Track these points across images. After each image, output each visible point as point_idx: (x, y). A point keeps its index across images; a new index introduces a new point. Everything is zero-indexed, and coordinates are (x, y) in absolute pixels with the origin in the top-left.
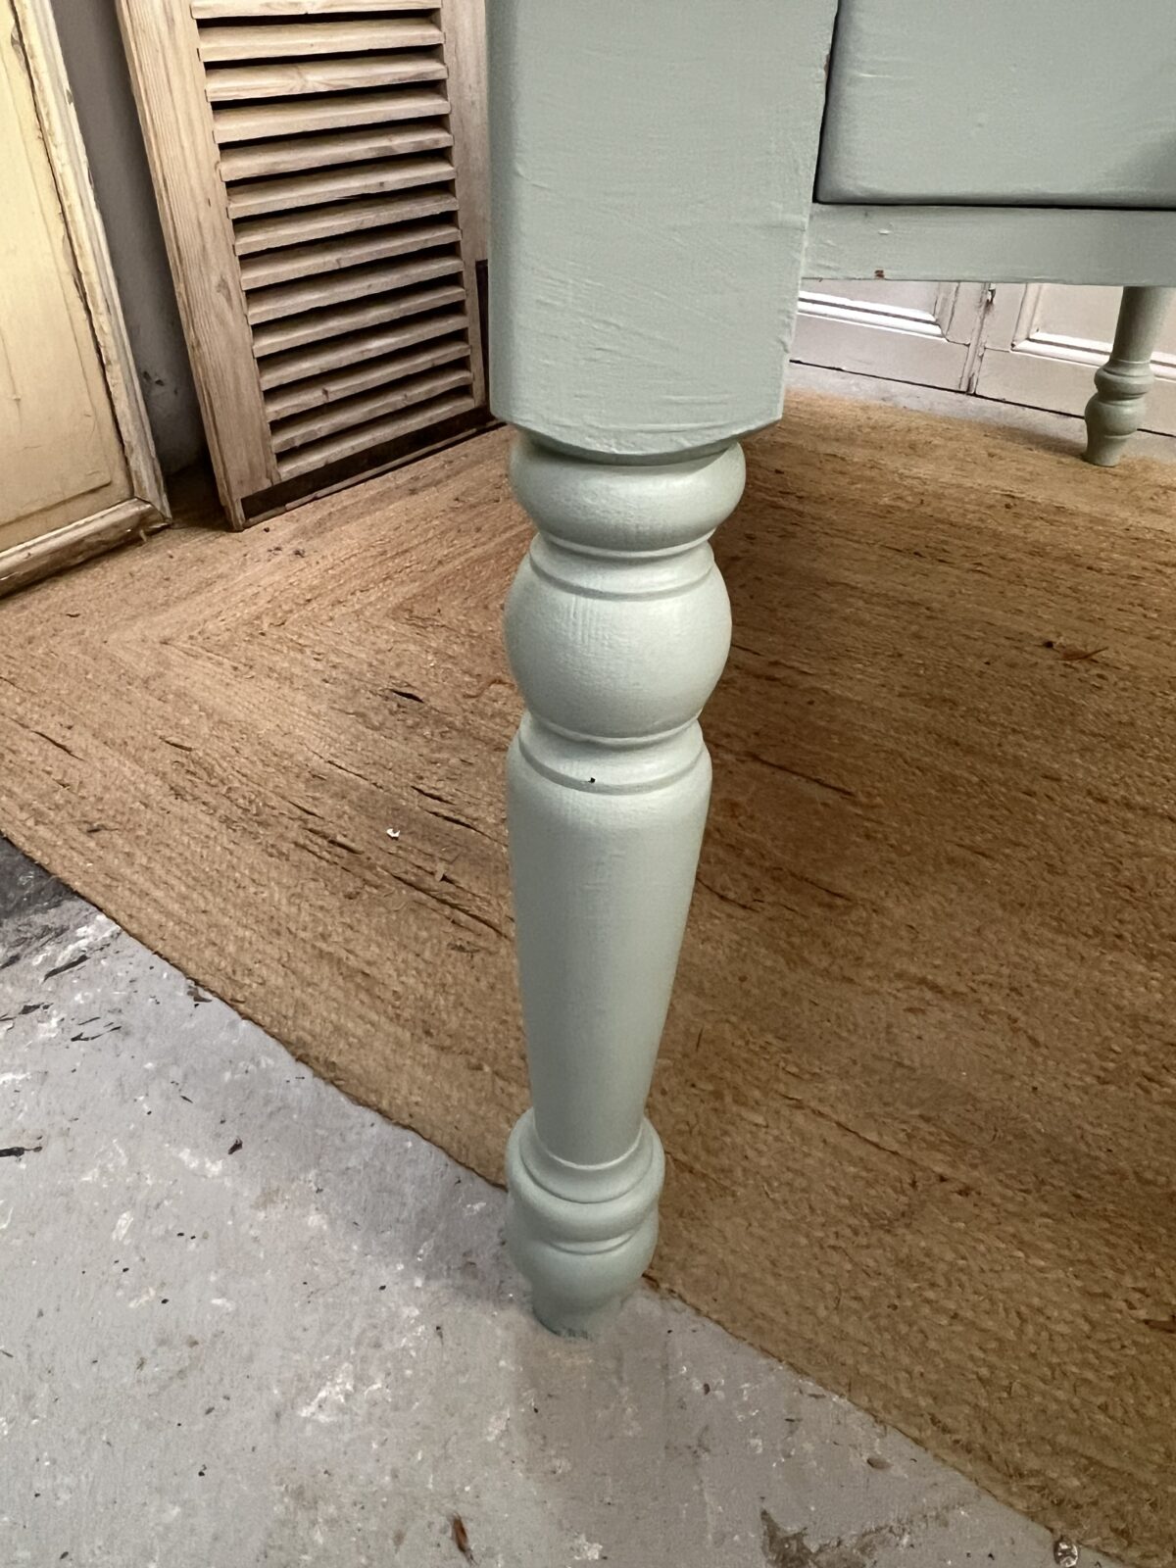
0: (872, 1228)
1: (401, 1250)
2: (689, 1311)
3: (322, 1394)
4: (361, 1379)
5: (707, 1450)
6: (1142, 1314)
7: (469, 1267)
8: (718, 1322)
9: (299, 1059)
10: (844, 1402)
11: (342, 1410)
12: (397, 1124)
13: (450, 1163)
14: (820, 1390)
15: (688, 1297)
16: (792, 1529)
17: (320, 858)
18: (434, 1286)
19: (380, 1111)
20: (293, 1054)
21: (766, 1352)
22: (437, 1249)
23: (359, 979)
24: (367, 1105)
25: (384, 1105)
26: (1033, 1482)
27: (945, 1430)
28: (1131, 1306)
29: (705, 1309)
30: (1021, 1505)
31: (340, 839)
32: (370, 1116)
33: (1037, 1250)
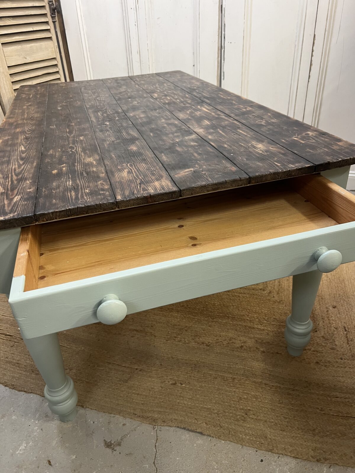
0: (124, 382)
1: (33, 417)
2: (90, 410)
3: (20, 448)
4: (27, 443)
5: (94, 433)
6: (171, 383)
7: (47, 416)
8: (95, 410)
9: (6, 386)
10: (118, 416)
11: (24, 450)
12: (29, 393)
13: (41, 397)
14: (114, 415)
15: (90, 407)
16: (109, 441)
17: (4, 339)
18: (40, 421)
19: (25, 391)
20: (4, 385)
21: (104, 412)
22: (40, 415)
23: (16, 365)
24: (22, 391)
25: (26, 390)
26: (150, 418)
27: (136, 415)
28: (169, 382)
29: (92, 408)
30: (148, 423)
31: (8, 334)
32: (23, 393)
33: (153, 377)
